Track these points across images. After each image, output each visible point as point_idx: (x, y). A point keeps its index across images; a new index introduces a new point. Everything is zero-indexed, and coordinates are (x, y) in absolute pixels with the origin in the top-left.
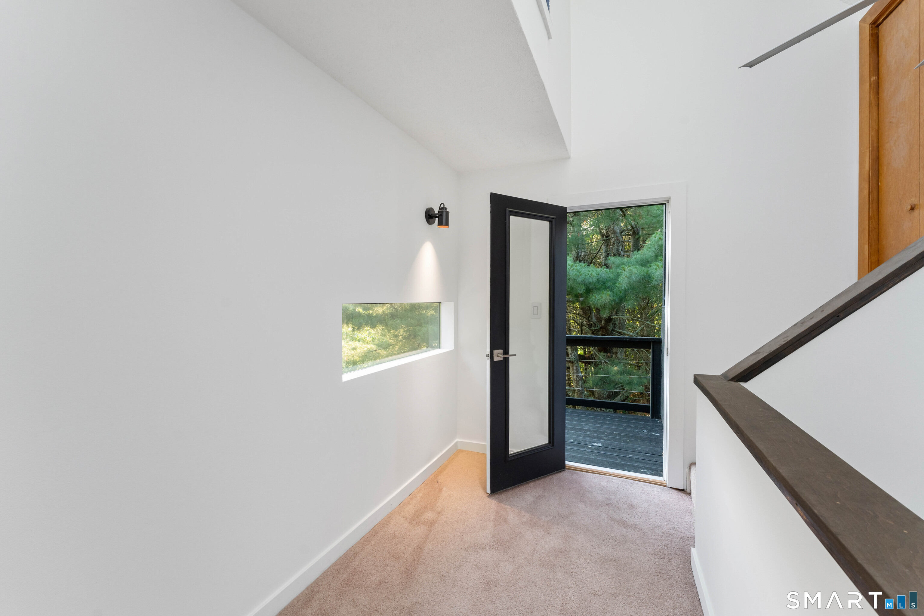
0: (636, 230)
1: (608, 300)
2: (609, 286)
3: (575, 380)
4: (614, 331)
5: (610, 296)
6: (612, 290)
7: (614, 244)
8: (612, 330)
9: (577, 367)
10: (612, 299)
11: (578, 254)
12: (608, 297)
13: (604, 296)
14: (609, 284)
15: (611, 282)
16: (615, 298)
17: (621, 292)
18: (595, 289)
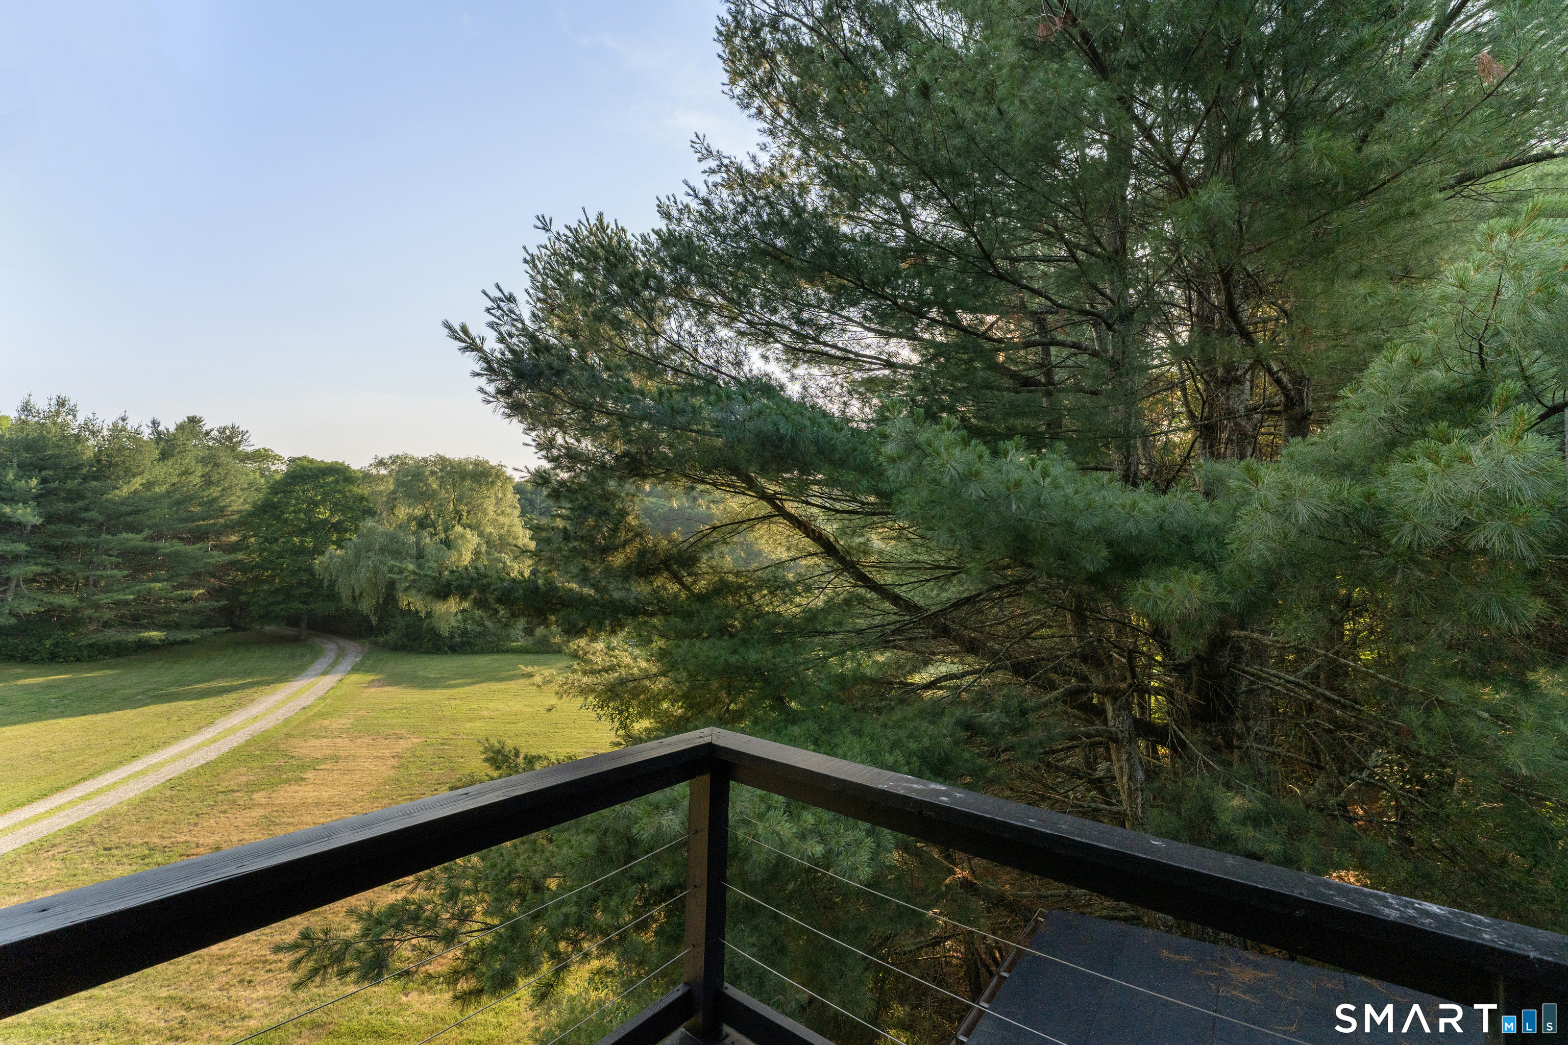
0: (1297, 397)
1: (1196, 604)
2: (1204, 553)
3: (1126, 787)
4: (1235, 668)
5: (1203, 589)
6: (1211, 565)
7: (1229, 440)
8: (1229, 666)
9: (1130, 754)
10: (1210, 597)
11: (1128, 469)
12: (1196, 593)
13: (1178, 588)
14: (1204, 546)
15: (1213, 539)
16: (1225, 597)
17: (1250, 578)
18: (1155, 559)
